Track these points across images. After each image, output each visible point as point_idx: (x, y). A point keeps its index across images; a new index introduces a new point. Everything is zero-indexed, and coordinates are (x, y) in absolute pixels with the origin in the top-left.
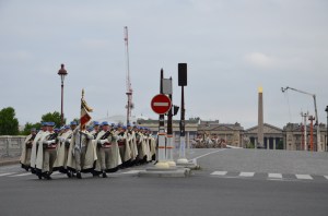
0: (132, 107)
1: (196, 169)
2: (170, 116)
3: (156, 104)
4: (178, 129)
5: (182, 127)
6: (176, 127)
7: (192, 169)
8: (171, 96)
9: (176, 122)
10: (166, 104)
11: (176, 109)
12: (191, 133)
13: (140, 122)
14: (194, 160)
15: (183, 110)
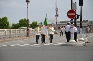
0: (58, 16)
1: (87, 42)
2: (76, 19)
3: (69, 14)
4: (79, 25)
5: (81, 24)
6: (78, 24)
7: (86, 43)
8: (76, 10)
9: (78, 22)
10: (74, 14)
11: (78, 16)
12: (85, 27)
13: (62, 22)
14: (87, 39)
15: (81, 17)
